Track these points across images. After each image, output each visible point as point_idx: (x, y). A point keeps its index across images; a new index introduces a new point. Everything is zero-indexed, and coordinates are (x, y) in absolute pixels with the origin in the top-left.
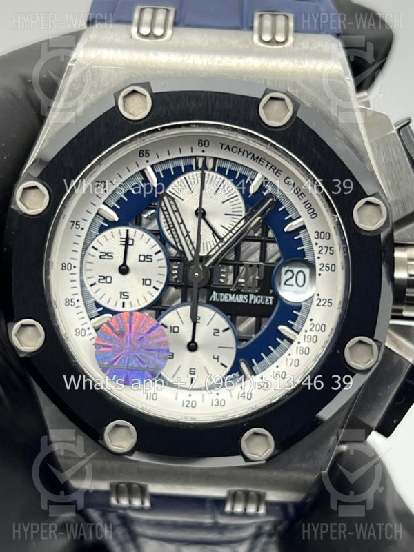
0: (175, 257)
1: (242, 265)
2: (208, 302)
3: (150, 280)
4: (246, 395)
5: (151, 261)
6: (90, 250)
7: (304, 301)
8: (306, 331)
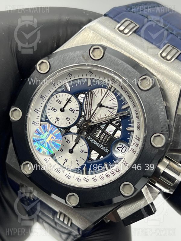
0: (83, 116)
1: (105, 132)
2: (85, 139)
3: (69, 119)
4: (79, 180)
5: (73, 113)
6: (55, 96)
7: (119, 158)
8: (113, 169)
